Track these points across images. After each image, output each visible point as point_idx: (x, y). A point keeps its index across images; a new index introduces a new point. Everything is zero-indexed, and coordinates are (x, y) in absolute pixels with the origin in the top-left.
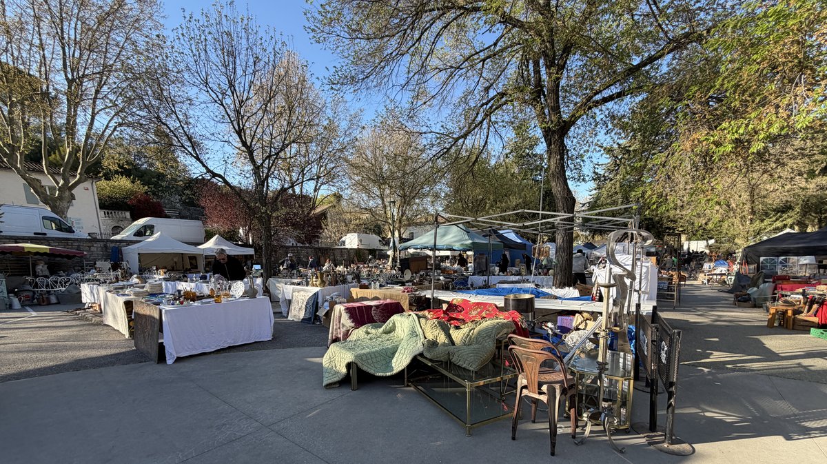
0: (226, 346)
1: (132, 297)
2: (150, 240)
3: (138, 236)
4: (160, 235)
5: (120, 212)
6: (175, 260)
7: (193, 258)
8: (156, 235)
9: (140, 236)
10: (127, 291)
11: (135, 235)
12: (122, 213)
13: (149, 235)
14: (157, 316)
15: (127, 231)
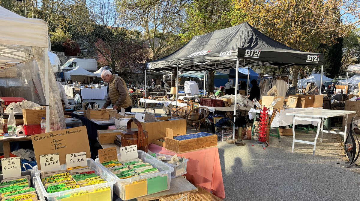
0: (93, 99)
1: (74, 87)
2: (75, 69)
3: (70, 67)
4: (79, 67)
5: (60, 53)
6: (84, 79)
7: (91, 78)
8: (77, 67)
9: (71, 67)
10: (73, 86)
11: (69, 67)
12: (61, 53)
13: (74, 67)
14: (80, 90)
15: (66, 65)
